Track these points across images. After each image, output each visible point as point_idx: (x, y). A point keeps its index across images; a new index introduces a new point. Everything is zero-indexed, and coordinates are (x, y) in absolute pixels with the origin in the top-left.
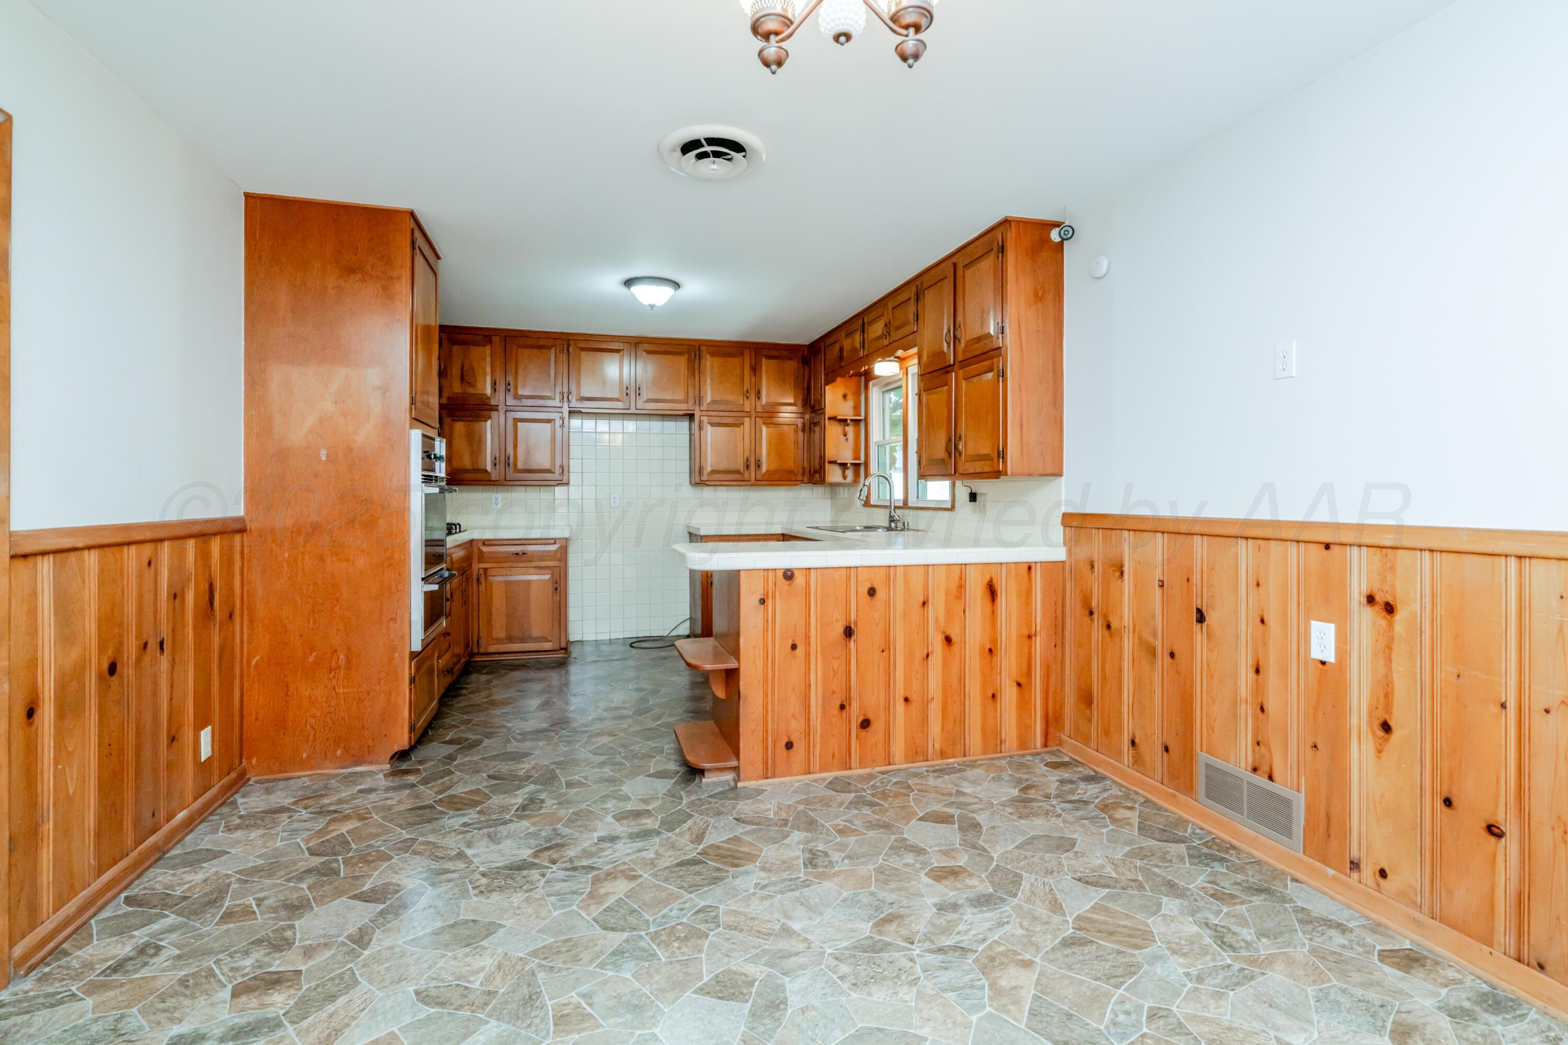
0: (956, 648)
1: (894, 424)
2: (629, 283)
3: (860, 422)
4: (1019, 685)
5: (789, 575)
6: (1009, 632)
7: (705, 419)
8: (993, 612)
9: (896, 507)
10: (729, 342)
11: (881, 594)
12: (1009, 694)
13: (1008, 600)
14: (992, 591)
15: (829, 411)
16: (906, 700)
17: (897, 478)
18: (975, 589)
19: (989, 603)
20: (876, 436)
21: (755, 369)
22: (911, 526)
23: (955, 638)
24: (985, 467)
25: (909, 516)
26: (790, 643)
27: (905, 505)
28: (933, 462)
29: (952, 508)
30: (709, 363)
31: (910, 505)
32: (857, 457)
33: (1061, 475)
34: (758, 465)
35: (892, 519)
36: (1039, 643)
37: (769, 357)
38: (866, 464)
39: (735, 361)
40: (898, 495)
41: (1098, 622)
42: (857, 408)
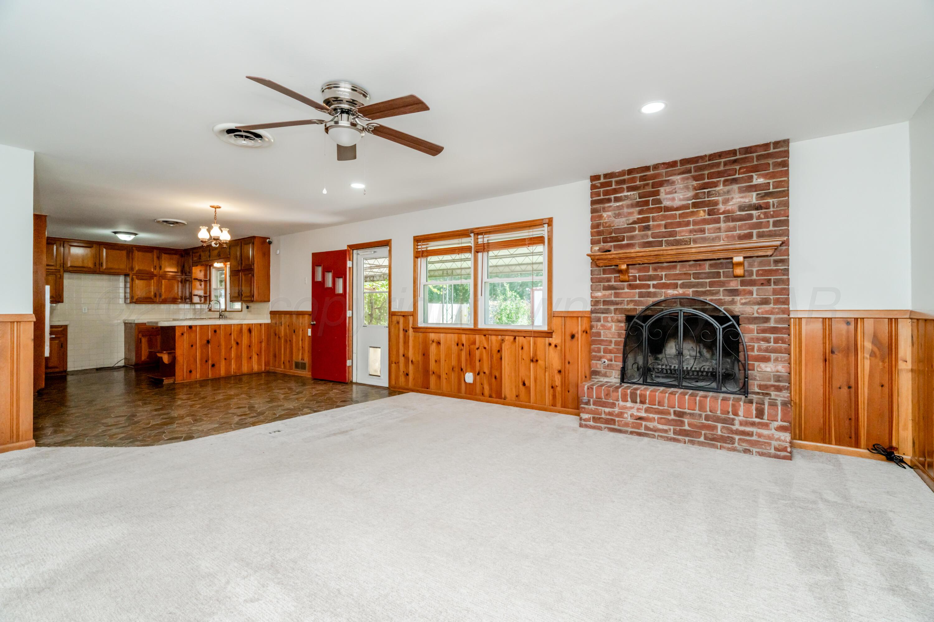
0: (240, 345)
1: (221, 281)
2: (115, 233)
3: (207, 281)
4: (258, 354)
5: (190, 327)
6: (255, 340)
7: (134, 277)
8: (250, 336)
9: (222, 311)
10: (147, 247)
11: (218, 331)
12: (255, 357)
13: (254, 333)
14: (250, 331)
15: (194, 276)
16: (225, 359)
17: (222, 300)
18: (245, 330)
19: (249, 334)
20: (214, 285)
21: (158, 258)
22: (228, 317)
23: (239, 342)
24: (249, 299)
25: (227, 314)
26: (191, 344)
27: (226, 310)
28: (234, 297)
29: (242, 311)
30: (137, 254)
31: (227, 310)
32: (205, 293)
33: (269, 301)
34: (160, 296)
35: (220, 315)
36: (263, 344)
37: (165, 253)
38: (210, 296)
39: (150, 255)
40: (223, 307)
41: (277, 337)
42: (205, 276)
